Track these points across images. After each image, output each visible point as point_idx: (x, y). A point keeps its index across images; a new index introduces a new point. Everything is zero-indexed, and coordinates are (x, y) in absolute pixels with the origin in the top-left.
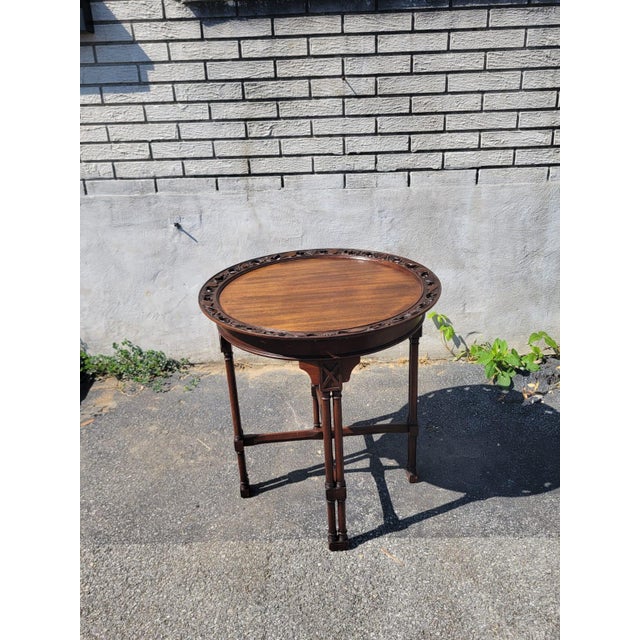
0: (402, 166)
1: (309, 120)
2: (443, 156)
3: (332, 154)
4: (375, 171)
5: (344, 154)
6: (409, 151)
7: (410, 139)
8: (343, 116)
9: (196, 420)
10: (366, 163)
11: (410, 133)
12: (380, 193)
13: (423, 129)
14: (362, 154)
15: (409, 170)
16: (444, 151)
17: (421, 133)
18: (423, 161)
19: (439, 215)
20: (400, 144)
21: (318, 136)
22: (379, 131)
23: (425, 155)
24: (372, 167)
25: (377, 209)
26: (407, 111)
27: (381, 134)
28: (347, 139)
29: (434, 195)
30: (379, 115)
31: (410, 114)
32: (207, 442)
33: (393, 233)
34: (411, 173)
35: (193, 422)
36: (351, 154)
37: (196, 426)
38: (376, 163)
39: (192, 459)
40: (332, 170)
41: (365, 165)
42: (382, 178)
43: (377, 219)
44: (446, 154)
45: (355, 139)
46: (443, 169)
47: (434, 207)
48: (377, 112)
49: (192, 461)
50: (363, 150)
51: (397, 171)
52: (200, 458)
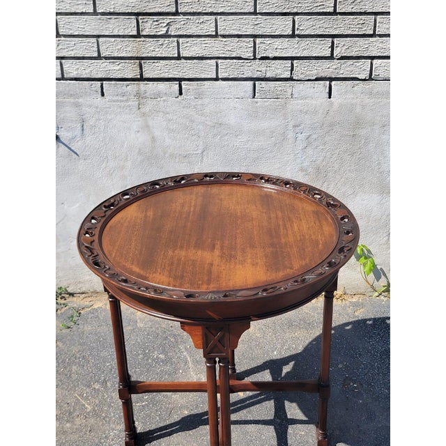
0: (323, 75)
1: (213, 17)
2: (372, 64)
3: (240, 58)
4: (291, 79)
5: (255, 59)
6: (331, 57)
7: (333, 43)
8: (255, 13)
9: (74, 368)
10: (281, 69)
11: (334, 36)
12: (295, 105)
13: (349, 32)
14: (275, 58)
15: (331, 79)
16: (372, 58)
17: (347, 36)
18: (347, 69)
19: (363, 132)
20: (322, 48)
21: (224, 36)
22: (296, 32)
23: (351, 62)
24: (287, 75)
25: (291, 124)
26: (331, 10)
27: (299, 36)
28: (258, 41)
29: (358, 110)
30: (297, 14)
31: (335, 13)
32: (87, 398)
33: (310, 151)
34: (333, 83)
35: (70, 371)
36: (263, 58)
37: (74, 376)
38: (292, 70)
39: (68, 421)
40: (240, 76)
41: (279, 72)
42: (299, 87)
43: (291, 135)
44: (375, 61)
45: (268, 41)
46: (370, 79)
47: (358, 123)
48: (295, 10)
49: (68, 425)
50: (277, 55)
51: (317, 79)
52: (78, 421)
